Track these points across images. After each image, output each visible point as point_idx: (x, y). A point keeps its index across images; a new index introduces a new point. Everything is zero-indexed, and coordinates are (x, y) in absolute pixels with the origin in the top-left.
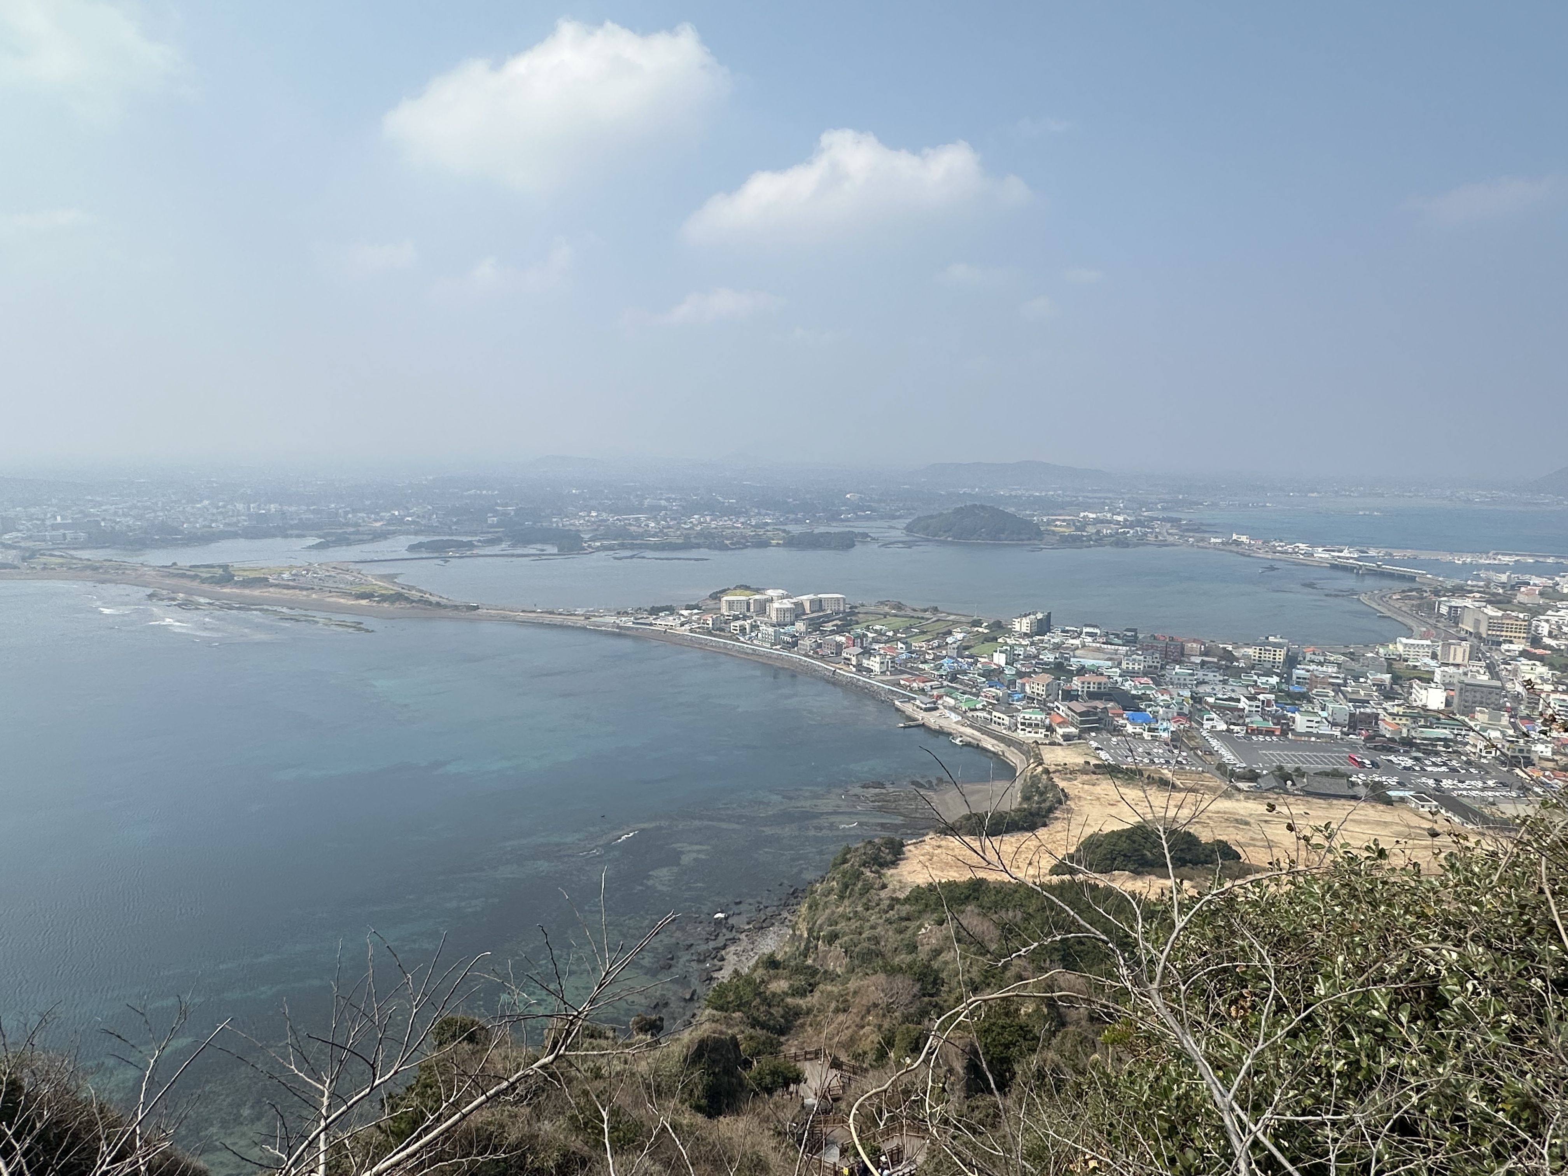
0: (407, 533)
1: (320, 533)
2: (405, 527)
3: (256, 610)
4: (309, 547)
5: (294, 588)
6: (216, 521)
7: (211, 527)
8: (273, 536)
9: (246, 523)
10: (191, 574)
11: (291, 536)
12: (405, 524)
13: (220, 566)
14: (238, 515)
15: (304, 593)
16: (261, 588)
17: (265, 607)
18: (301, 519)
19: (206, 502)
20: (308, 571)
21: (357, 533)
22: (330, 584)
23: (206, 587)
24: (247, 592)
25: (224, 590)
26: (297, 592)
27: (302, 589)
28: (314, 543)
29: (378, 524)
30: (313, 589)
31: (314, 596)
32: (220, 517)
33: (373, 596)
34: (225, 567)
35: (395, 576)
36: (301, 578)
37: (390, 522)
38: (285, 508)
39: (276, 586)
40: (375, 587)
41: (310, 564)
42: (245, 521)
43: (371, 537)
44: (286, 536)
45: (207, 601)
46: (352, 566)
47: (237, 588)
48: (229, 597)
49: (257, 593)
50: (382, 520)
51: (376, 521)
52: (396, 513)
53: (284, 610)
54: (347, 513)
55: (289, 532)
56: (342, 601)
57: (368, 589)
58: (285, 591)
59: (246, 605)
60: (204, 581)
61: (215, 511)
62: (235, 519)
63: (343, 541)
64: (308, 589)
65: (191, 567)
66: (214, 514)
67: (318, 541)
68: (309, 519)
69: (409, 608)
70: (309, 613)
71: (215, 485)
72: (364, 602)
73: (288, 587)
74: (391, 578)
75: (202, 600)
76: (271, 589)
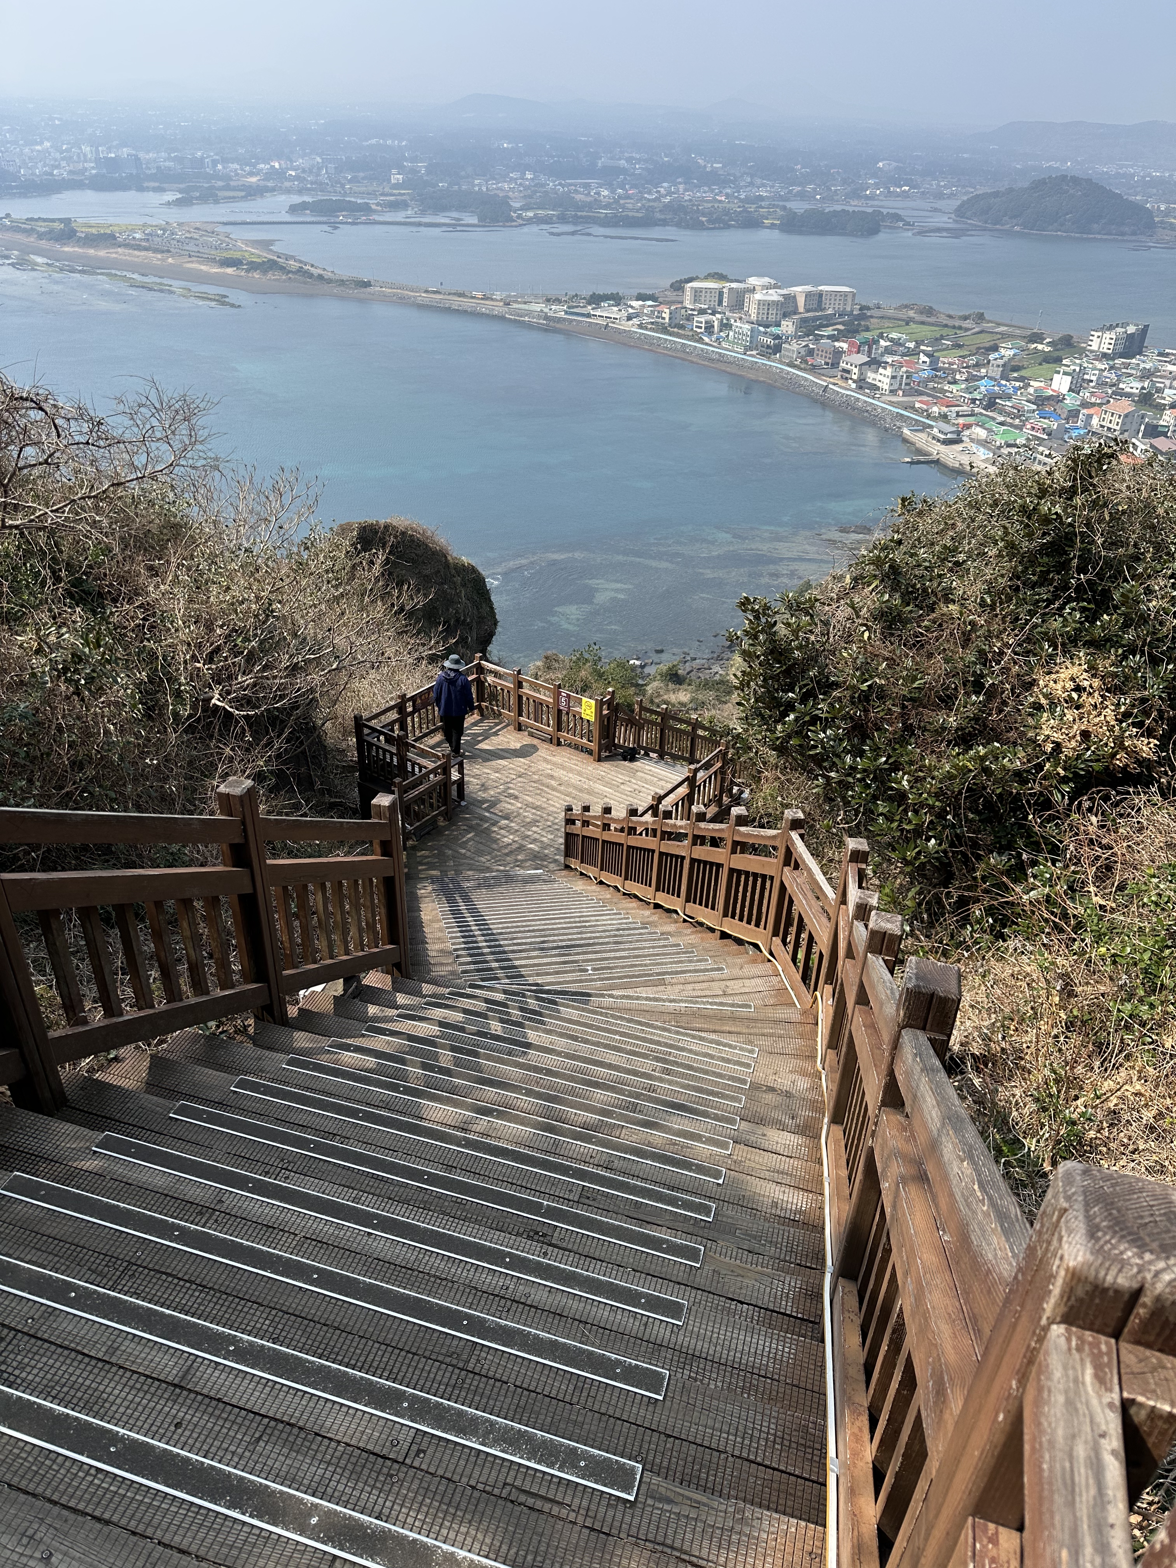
0: (288, 191)
1: (182, 186)
2: (287, 184)
3: (102, 274)
4: (169, 203)
5: (146, 249)
6: (58, 167)
7: (52, 174)
8: (125, 188)
9: (94, 172)
10: (27, 227)
11: (147, 189)
12: (287, 179)
13: (61, 220)
14: (86, 161)
15: (159, 256)
16: (108, 248)
17: (113, 272)
18: (158, 168)
19: (47, 144)
20: (164, 230)
21: (227, 188)
22: (191, 247)
23: (44, 244)
24: (91, 251)
25: (66, 249)
26: (150, 254)
27: (156, 251)
28: (174, 198)
29: (254, 180)
30: (169, 251)
31: (170, 260)
32: (63, 164)
33: (241, 263)
34: (67, 221)
35: (271, 242)
36: (156, 239)
37: (268, 176)
38: (141, 155)
39: (126, 246)
40: (247, 255)
41: (167, 223)
42: (93, 168)
43: (243, 194)
44: (141, 189)
45: (45, 260)
46: (220, 229)
47: (80, 247)
48: (70, 257)
49: (102, 253)
50: (257, 174)
51: (251, 174)
52: (277, 165)
53: (135, 276)
54: (215, 163)
55: (146, 184)
56: (203, 267)
57: (237, 255)
58: (136, 253)
59: (91, 268)
60: (41, 236)
61: (58, 155)
62: (81, 166)
63: (209, 196)
64: (163, 252)
65: (27, 219)
66: (56, 160)
67: (179, 196)
68: (169, 169)
69: (285, 281)
70: (165, 281)
71: (57, 122)
72: (230, 270)
73: (139, 248)
74: (266, 244)
75: (40, 260)
76: (119, 250)
